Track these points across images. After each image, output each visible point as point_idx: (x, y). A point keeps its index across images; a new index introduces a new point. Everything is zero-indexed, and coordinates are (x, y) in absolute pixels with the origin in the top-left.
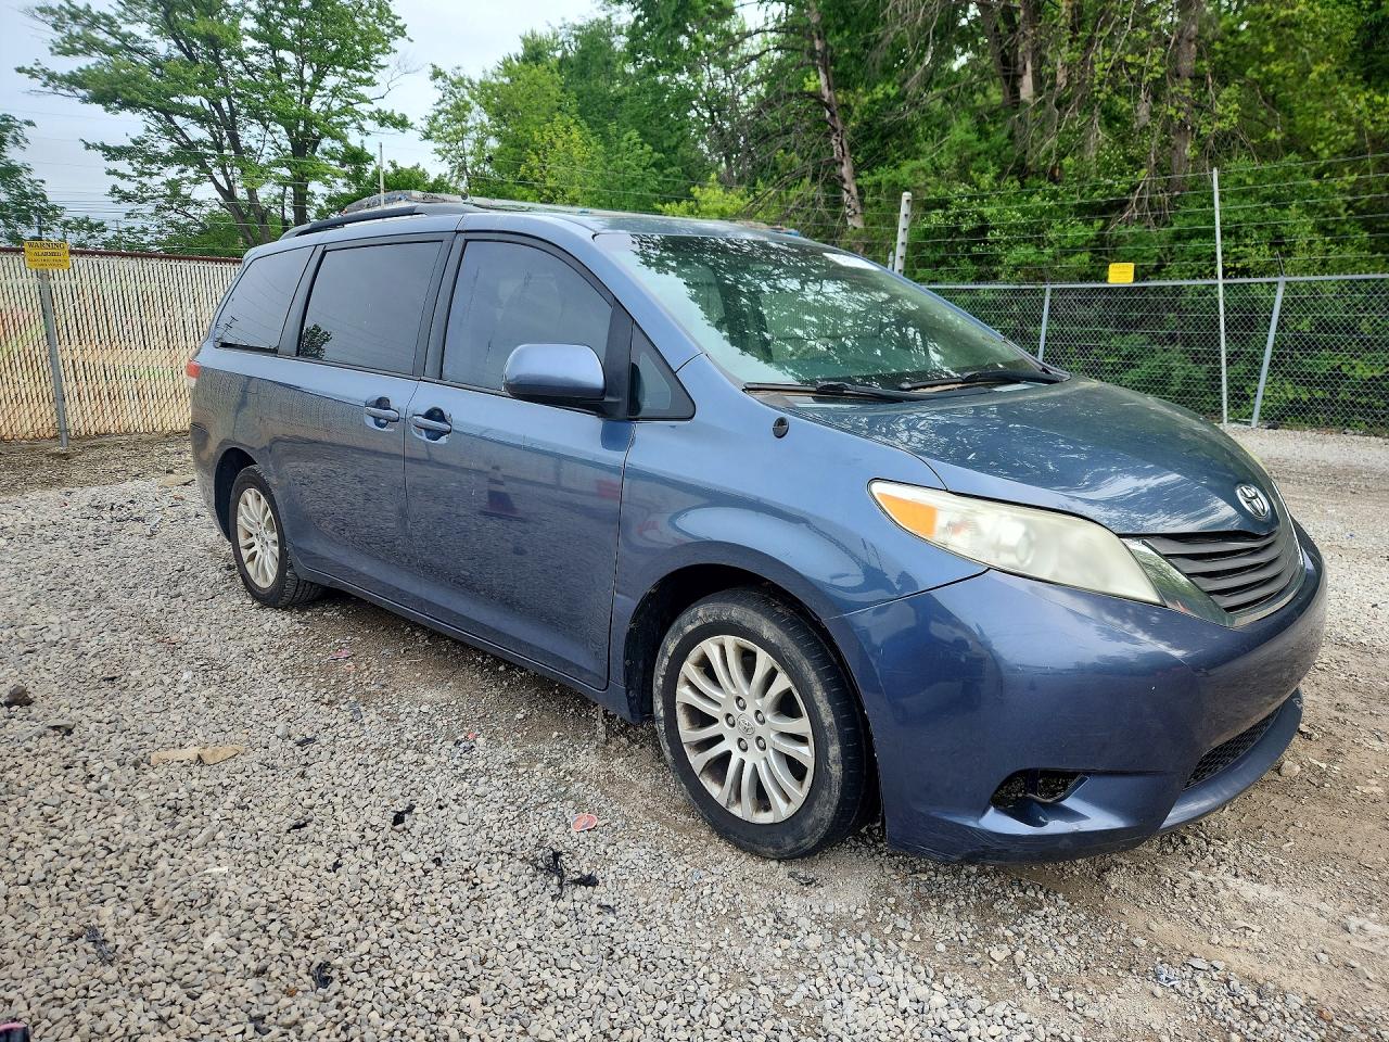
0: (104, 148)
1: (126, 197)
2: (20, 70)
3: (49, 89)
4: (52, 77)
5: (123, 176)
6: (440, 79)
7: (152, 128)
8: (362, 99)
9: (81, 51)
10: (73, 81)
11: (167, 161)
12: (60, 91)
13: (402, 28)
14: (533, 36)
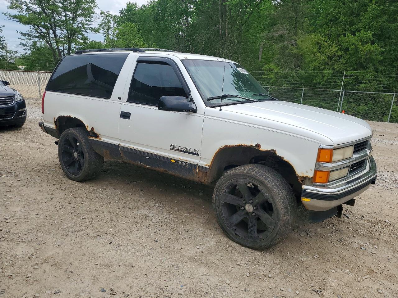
0: (21, 33)
1: (24, 45)
2: (3, 13)
3: (9, 18)
4: (10, 15)
5: (23, 40)
6: (103, 15)
7: (31, 28)
8: (87, 25)
9: (15, 8)
10: (15, 17)
11: (36, 37)
12: (11, 19)
13: (97, 5)
14: (130, 3)
